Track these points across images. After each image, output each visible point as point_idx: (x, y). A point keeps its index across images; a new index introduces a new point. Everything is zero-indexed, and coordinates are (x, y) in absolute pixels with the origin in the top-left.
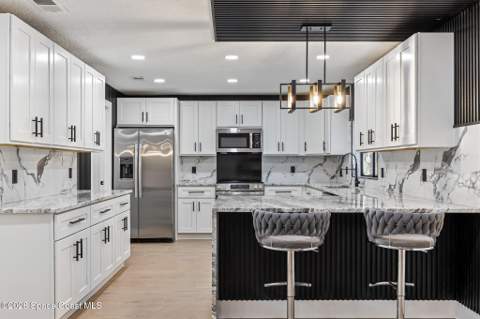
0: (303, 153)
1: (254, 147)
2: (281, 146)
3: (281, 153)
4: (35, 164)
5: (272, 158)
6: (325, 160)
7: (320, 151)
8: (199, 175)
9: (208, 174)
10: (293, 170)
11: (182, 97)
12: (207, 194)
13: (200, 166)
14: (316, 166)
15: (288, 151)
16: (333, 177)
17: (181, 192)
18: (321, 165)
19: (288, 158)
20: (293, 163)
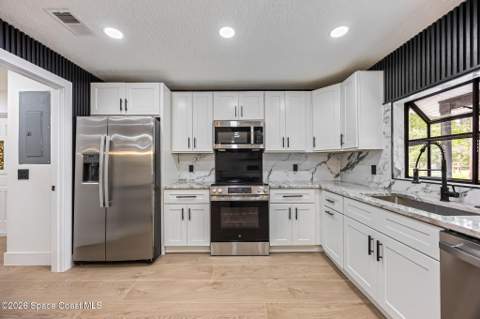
0: (310, 150)
1: (255, 143)
2: (286, 141)
3: (286, 149)
5: (275, 155)
6: (329, 157)
8: (197, 174)
9: (206, 173)
10: (295, 168)
12: (199, 199)
13: (198, 164)
14: (320, 164)
15: (293, 148)
16: (337, 176)
17: (167, 196)
18: (325, 162)
19: (290, 155)
20: (295, 161)
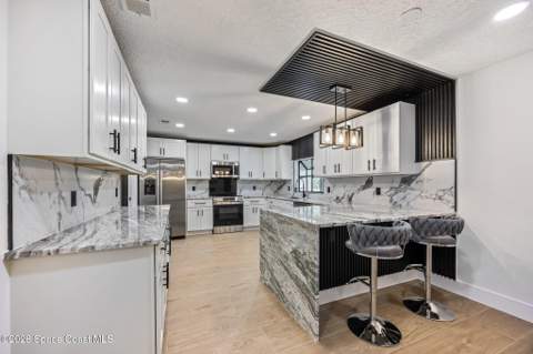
0: (262, 178)
1: (235, 174)
2: (250, 174)
3: (250, 178)
4: (92, 184)
5: (244, 181)
6: (271, 183)
7: (273, 177)
8: (198, 192)
9: (203, 191)
10: (254, 188)
11: (189, 141)
12: (208, 205)
13: (198, 186)
15: (254, 177)
16: (275, 192)
17: (189, 204)
18: (269, 186)
19: (252, 181)
20: (254, 184)
